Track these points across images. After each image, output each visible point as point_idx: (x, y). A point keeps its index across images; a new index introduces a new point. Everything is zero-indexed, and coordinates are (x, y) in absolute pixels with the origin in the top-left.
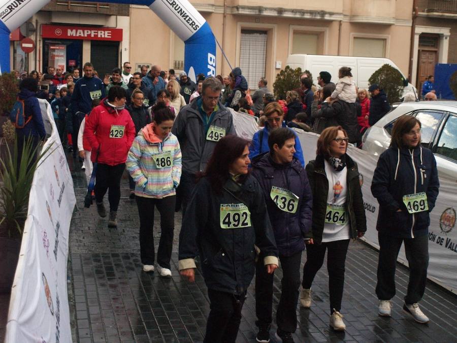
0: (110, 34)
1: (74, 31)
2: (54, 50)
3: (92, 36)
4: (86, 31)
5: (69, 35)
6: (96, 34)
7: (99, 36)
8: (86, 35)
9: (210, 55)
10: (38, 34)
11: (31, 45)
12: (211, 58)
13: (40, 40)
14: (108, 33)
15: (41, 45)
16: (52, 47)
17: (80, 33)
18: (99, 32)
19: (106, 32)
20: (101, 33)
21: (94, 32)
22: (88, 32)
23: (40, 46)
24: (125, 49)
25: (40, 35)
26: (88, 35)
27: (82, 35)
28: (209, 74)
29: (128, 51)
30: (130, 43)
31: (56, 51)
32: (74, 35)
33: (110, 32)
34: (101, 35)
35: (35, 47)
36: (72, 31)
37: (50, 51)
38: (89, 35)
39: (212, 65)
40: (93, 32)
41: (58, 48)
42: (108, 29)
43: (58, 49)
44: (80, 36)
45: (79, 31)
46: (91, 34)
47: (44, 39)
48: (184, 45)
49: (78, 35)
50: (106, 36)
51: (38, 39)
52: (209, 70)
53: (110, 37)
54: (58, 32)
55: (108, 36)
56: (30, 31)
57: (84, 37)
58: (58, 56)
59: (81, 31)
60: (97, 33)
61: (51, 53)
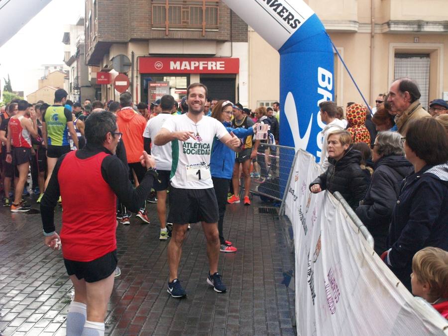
0: (223, 66)
1: (178, 63)
2: (155, 88)
3: (201, 68)
4: (192, 63)
5: (172, 68)
6: (206, 66)
7: (210, 68)
8: (193, 68)
9: (321, 71)
10: (135, 69)
11: (124, 83)
12: (323, 77)
13: (137, 77)
14: (221, 64)
15: (139, 83)
16: (151, 85)
17: (185, 66)
18: (210, 63)
19: (218, 63)
20: (212, 64)
21: (203, 64)
22: (195, 64)
23: (137, 83)
24: (244, 83)
25: (137, 70)
26: (195, 67)
27: (188, 68)
29: (246, 86)
30: (249, 75)
31: (157, 89)
32: (178, 68)
33: (223, 62)
34: (212, 67)
35: (131, 85)
36: (175, 63)
37: (149, 90)
38: (197, 68)
39: (326, 89)
40: (201, 63)
41: (159, 85)
42: (220, 59)
43: (159, 87)
44: (185, 69)
45: (184, 63)
46: (199, 66)
47: (143, 75)
49: (183, 68)
50: (218, 68)
51: (135, 75)
53: (223, 69)
54: (159, 65)
55: (221, 67)
56: (124, 65)
57: (191, 70)
58: (159, 95)
59: (187, 63)
60: (207, 64)
61: (150, 92)
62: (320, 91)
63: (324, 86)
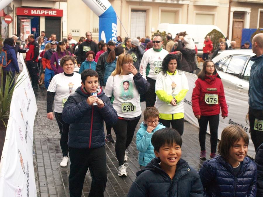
0: (56, 13)
2: (23, 22)
3: (46, 14)
5: (32, 13)
7: (50, 14)
8: (42, 14)
9: (113, 24)
10: (14, 13)
11: (10, 20)
12: (114, 26)
13: (15, 17)
15: (16, 19)
18: (50, 11)
19: (54, 12)
21: (47, 12)
22: (43, 12)
24: (65, 21)
27: (40, 13)
28: (113, 35)
30: (67, 18)
31: (25, 22)
32: (35, 13)
33: (56, 11)
35: (13, 20)
36: (34, 11)
37: (21, 23)
38: (44, 14)
42: (54, 10)
45: (38, 11)
47: (18, 16)
48: (98, 18)
49: (37, 13)
50: (54, 14)
52: (113, 33)
54: (26, 12)
56: (9, 11)
58: (26, 25)
61: (22, 24)
62: (113, 31)
63: (114, 29)
